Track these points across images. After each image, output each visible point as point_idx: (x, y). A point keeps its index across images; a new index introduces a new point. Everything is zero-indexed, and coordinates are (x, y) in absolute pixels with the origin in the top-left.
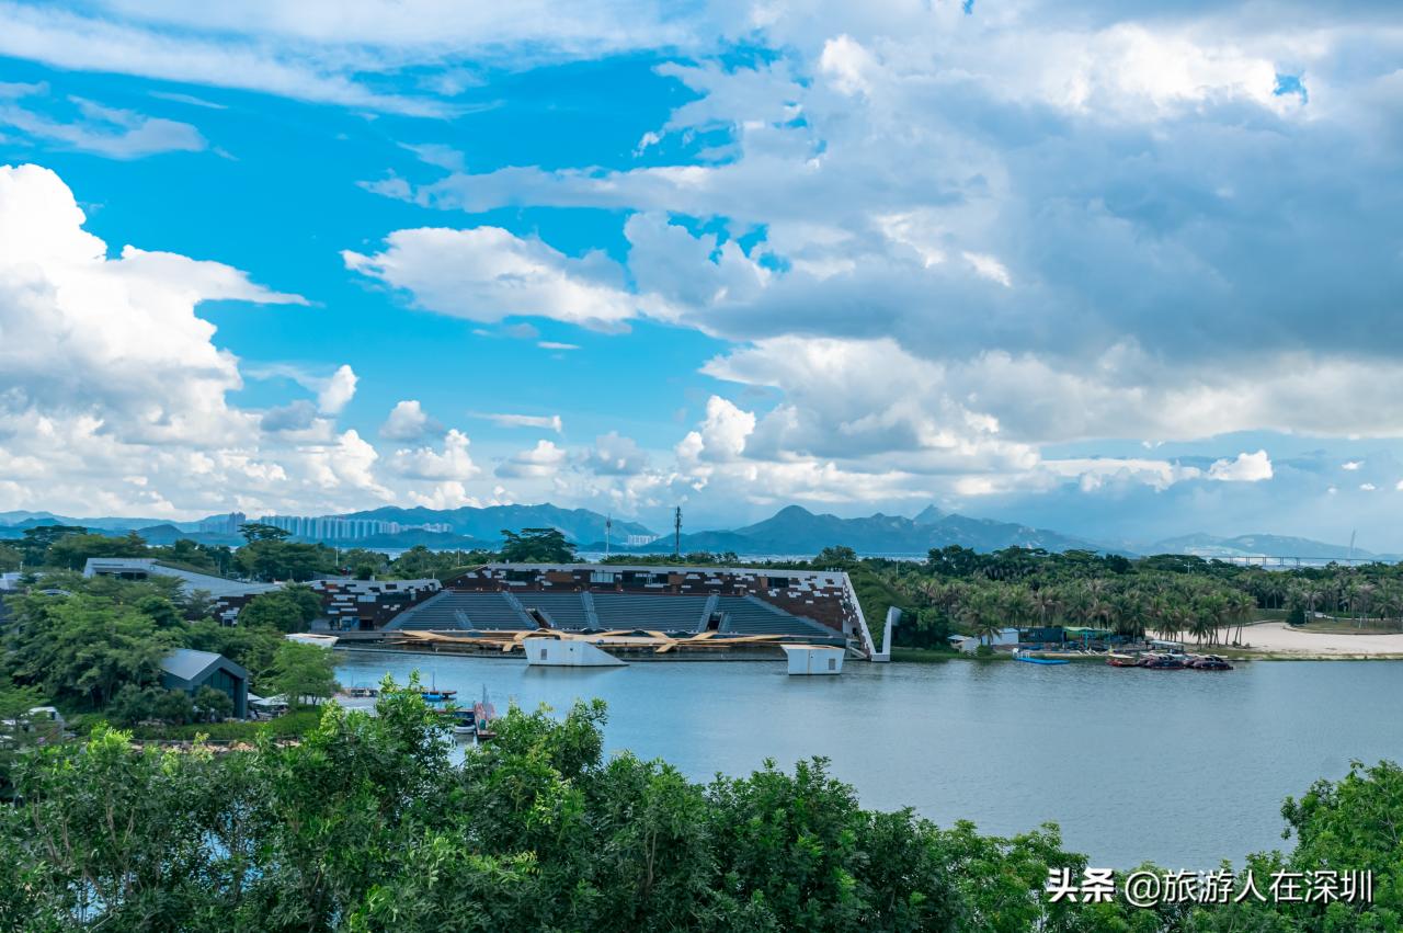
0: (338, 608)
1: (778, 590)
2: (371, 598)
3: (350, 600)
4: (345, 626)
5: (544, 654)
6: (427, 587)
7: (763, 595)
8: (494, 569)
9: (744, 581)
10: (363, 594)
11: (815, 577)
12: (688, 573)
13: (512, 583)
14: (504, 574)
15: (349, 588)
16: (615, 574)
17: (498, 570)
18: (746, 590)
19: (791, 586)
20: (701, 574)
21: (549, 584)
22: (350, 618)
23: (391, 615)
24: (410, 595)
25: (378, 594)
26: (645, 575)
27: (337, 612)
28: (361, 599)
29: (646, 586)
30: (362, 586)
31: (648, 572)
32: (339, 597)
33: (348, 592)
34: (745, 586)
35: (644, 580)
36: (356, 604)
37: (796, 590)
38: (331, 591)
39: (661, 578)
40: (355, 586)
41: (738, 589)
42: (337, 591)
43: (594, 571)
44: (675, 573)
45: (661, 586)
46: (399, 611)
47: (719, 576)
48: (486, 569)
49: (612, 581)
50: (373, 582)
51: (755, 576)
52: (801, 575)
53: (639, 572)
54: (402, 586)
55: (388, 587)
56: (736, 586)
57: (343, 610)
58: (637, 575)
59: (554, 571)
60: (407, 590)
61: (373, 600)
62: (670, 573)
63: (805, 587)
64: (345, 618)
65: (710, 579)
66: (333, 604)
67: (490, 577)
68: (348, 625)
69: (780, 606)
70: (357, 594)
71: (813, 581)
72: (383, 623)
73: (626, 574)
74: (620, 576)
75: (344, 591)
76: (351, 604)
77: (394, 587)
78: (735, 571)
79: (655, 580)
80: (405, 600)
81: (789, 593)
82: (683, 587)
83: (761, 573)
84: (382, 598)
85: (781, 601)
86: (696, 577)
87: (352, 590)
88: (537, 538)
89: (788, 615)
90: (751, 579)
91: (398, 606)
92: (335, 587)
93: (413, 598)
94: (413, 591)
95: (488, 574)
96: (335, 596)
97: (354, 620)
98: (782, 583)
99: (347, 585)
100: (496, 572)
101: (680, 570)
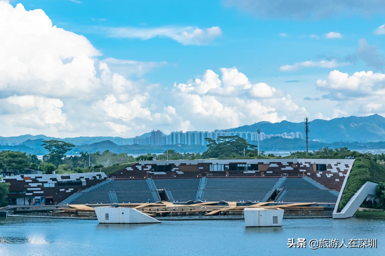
0: (32, 191)
1: (321, 173)
2: (52, 185)
3: (39, 186)
4: (36, 203)
5: (107, 216)
6: (94, 177)
7: (313, 176)
8: (143, 165)
9: (305, 167)
10: (46, 182)
11: (339, 163)
12: (271, 163)
13: (155, 173)
14: (150, 167)
15: (37, 179)
16: (225, 165)
17: (146, 165)
18: (305, 173)
19: (328, 170)
20: (279, 163)
21: (181, 173)
22: (39, 198)
23: (66, 195)
24: (81, 183)
25: (56, 182)
26: (244, 165)
27: (31, 194)
28: (46, 185)
29: (244, 172)
30: (46, 177)
31: (245, 163)
32: (32, 185)
33: (38, 182)
34: (305, 171)
35: (243, 169)
36: (43, 188)
37: (330, 172)
38: (26, 181)
39: (254, 167)
40: (41, 177)
41: (302, 173)
42: (31, 181)
43: (211, 164)
44: (262, 163)
45: (253, 172)
46: (72, 193)
47: (290, 164)
48: (138, 164)
49: (223, 170)
50: (54, 175)
51: (309, 163)
52: (332, 162)
53: (240, 163)
54: (74, 177)
55: (63, 178)
56: (301, 170)
57: (34, 192)
58: (238, 165)
59: (185, 164)
60: (79, 179)
61: (53, 185)
62: (259, 163)
63: (334, 170)
64: (36, 198)
65: (284, 167)
66: (28, 189)
67: (140, 169)
68: (38, 202)
69: (322, 183)
70: (43, 183)
71: (339, 166)
72: (60, 201)
73: (230, 165)
74: (228, 167)
75: (35, 181)
76: (40, 189)
77: (69, 177)
78: (300, 161)
79: (250, 169)
80: (77, 185)
81: (327, 174)
82: (267, 172)
83: (313, 161)
84: (59, 184)
85: (323, 180)
86: (276, 165)
87: (40, 180)
88: (228, 142)
89: (326, 189)
90: (308, 165)
91: (72, 189)
92: (29, 178)
93: (84, 184)
94: (83, 180)
95: (139, 168)
96: (30, 184)
97: (42, 199)
98: (323, 168)
99: (36, 177)
100: (145, 166)
101: (266, 162)
